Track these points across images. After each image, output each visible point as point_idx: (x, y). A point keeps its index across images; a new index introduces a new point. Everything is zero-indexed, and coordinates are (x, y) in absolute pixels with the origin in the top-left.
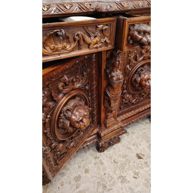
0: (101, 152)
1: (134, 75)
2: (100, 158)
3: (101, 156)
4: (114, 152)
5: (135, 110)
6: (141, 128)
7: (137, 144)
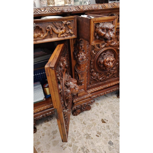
0: (75, 116)
1: (98, 58)
2: (73, 120)
3: (74, 119)
4: (85, 117)
5: (103, 86)
6: (109, 101)
7: (103, 112)
